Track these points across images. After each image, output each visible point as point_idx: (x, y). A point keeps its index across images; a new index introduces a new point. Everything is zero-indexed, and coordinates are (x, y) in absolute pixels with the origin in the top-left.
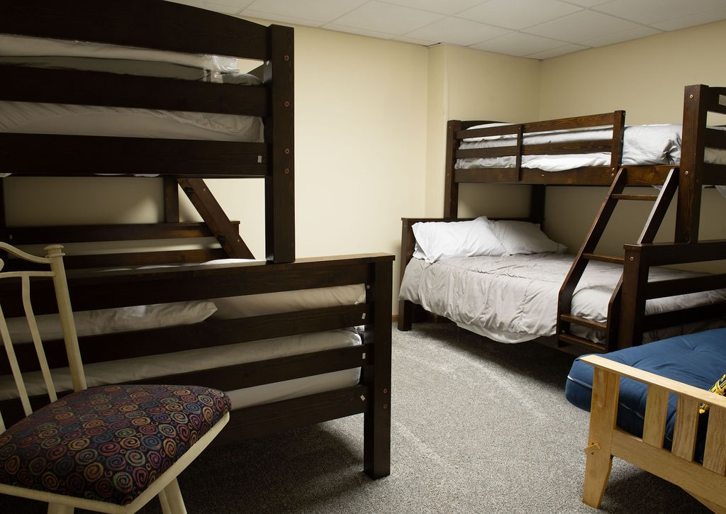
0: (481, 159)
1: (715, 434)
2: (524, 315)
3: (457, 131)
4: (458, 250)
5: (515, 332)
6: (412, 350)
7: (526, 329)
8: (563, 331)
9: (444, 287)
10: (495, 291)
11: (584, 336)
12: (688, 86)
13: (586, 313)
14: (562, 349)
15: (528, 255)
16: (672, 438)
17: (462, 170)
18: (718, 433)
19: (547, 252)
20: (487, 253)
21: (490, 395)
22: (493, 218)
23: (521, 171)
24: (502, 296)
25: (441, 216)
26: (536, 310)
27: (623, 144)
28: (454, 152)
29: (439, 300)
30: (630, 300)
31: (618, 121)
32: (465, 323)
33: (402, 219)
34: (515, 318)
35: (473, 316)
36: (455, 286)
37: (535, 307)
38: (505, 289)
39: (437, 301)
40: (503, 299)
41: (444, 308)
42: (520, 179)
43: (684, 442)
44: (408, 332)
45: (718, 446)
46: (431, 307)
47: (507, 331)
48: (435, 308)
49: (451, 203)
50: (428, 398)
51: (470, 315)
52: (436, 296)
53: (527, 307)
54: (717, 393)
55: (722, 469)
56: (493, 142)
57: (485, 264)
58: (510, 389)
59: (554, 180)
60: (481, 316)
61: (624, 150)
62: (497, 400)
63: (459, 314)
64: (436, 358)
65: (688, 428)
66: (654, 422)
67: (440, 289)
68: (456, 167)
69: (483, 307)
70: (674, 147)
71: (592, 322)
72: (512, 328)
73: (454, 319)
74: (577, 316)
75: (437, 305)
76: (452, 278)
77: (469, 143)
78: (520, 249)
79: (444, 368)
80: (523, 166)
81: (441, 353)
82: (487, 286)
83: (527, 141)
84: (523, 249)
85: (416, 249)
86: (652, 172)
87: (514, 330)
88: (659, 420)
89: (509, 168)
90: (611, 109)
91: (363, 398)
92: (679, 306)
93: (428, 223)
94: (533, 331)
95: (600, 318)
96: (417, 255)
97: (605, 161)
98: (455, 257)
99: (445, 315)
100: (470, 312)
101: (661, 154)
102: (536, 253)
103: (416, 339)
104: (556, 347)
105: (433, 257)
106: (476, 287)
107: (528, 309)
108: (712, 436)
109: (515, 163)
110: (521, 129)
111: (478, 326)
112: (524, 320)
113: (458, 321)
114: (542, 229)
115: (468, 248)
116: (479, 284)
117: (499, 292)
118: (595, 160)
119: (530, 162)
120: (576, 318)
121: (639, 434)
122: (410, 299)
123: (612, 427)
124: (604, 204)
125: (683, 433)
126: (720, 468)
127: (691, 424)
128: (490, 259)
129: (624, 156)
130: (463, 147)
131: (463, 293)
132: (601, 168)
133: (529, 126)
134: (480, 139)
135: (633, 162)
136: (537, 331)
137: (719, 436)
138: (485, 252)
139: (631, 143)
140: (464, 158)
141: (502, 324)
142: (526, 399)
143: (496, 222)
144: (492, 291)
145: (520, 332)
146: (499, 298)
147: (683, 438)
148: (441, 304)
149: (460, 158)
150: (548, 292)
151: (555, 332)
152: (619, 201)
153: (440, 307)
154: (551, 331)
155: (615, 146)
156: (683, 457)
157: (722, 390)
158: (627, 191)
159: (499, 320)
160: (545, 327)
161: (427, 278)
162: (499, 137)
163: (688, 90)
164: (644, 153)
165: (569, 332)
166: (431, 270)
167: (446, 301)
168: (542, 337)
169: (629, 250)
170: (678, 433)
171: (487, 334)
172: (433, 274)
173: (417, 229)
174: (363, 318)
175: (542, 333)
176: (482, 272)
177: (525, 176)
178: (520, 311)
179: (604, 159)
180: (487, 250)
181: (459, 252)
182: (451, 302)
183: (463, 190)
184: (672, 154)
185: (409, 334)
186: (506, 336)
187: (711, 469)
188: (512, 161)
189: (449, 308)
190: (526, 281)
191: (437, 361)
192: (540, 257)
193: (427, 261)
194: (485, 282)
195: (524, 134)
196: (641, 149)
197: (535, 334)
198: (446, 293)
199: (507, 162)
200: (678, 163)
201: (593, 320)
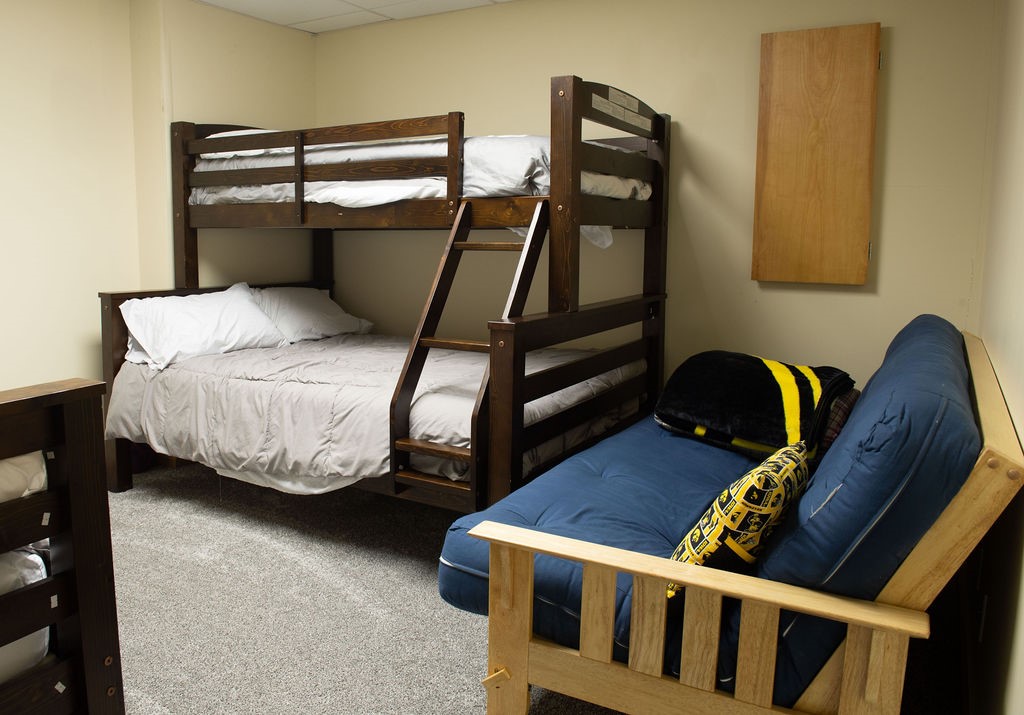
0: (234, 189)
1: (697, 629)
2: (333, 446)
3: (189, 141)
4: (205, 343)
5: (321, 476)
6: (139, 529)
7: (340, 470)
8: (401, 467)
9: (188, 410)
10: (280, 410)
11: (435, 471)
12: (556, 78)
13: (435, 435)
14: (400, 496)
15: (317, 340)
16: (627, 643)
17: (202, 207)
18: (701, 625)
19: (346, 333)
20: (254, 343)
21: (291, 592)
22: (257, 285)
23: (303, 207)
24: (293, 417)
25: (170, 285)
26: (353, 435)
27: (463, 164)
28: (185, 177)
29: (181, 433)
30: (501, 409)
31: (454, 127)
32: (230, 469)
33: (100, 295)
34: (318, 454)
35: (245, 456)
36: (207, 406)
37: (349, 433)
38: (297, 405)
39: (176, 435)
40: (294, 423)
41: (191, 447)
42: (303, 220)
43: (648, 648)
44: (127, 493)
45: (702, 647)
46: (166, 445)
47: (307, 476)
48: (175, 447)
49: (187, 263)
50: (183, 622)
51: (238, 454)
52: (176, 427)
53: (337, 432)
54: (693, 561)
55: (711, 682)
56: (253, 159)
57: (255, 364)
58: (321, 574)
59: (360, 222)
60: (259, 455)
61: (466, 173)
62: (306, 600)
63: (220, 454)
64: (186, 537)
65: (653, 624)
66: (597, 623)
67: (180, 414)
68: (191, 201)
69: (261, 438)
70: (538, 169)
71: (446, 449)
72: (315, 469)
73: (211, 463)
74: (421, 440)
75: (178, 442)
76: (201, 393)
77: (210, 160)
78: (304, 332)
79: (203, 555)
80: (307, 199)
81: (193, 525)
82: (265, 403)
83: (312, 159)
84: (310, 331)
85: (130, 346)
86: (508, 207)
87: (318, 473)
88: (604, 618)
89: (284, 203)
90: (443, 110)
91: (60, 687)
92: (558, 406)
93: (148, 299)
94: (350, 471)
95: (457, 439)
96: (132, 356)
97: (438, 192)
98: (202, 355)
99: (193, 457)
100: (239, 450)
101: (522, 180)
102: (329, 337)
103: (143, 506)
104: (392, 493)
105: (163, 359)
106: (246, 405)
107: (339, 434)
108: (692, 633)
109: (293, 194)
110: (301, 139)
111: (255, 471)
112: (334, 455)
113: (220, 467)
114: (332, 296)
115: (222, 338)
116: (251, 399)
117: (287, 411)
118: (422, 190)
119: (319, 192)
120: (420, 444)
121: (574, 644)
122: (126, 435)
123: (528, 638)
124: (444, 259)
125: (646, 634)
126: (707, 682)
127: (657, 619)
128: (260, 354)
129: (466, 183)
130: (201, 168)
131: (224, 418)
132: (431, 202)
133: (313, 134)
134: (230, 154)
135: (480, 193)
136: (358, 471)
137: (703, 632)
138: (250, 342)
139: (475, 162)
140: (203, 186)
141: (297, 465)
142: (352, 587)
143: (263, 291)
144: (275, 411)
145: (330, 474)
146: (288, 421)
147: (645, 641)
148: (185, 441)
149: (197, 187)
150: (370, 403)
151: (387, 469)
152: (464, 252)
153: (183, 445)
154: (381, 468)
155: (451, 167)
156: (647, 672)
157: (700, 557)
158: (474, 237)
159: (291, 458)
160: (371, 463)
161: (157, 397)
162: (261, 151)
163: (556, 84)
164: (497, 177)
165: (409, 468)
166: (162, 382)
167: (193, 434)
168: (365, 480)
169: (496, 330)
170: (637, 635)
171: (274, 484)
172: (166, 388)
173: (130, 311)
174: (45, 522)
175: (366, 472)
176: (253, 379)
177: (310, 215)
178: (325, 439)
179: (437, 187)
180: (254, 339)
181: (208, 346)
182: (203, 435)
183: (206, 240)
184: (537, 180)
185: (129, 497)
186: (305, 484)
187: (694, 685)
188: (288, 191)
189: (200, 446)
190: (332, 389)
191: (188, 543)
192: (338, 344)
193: (152, 367)
194: (260, 397)
195: (306, 148)
196: (491, 172)
197: (355, 475)
198: (193, 420)
199: (278, 193)
200: (545, 194)
201: (445, 444)
